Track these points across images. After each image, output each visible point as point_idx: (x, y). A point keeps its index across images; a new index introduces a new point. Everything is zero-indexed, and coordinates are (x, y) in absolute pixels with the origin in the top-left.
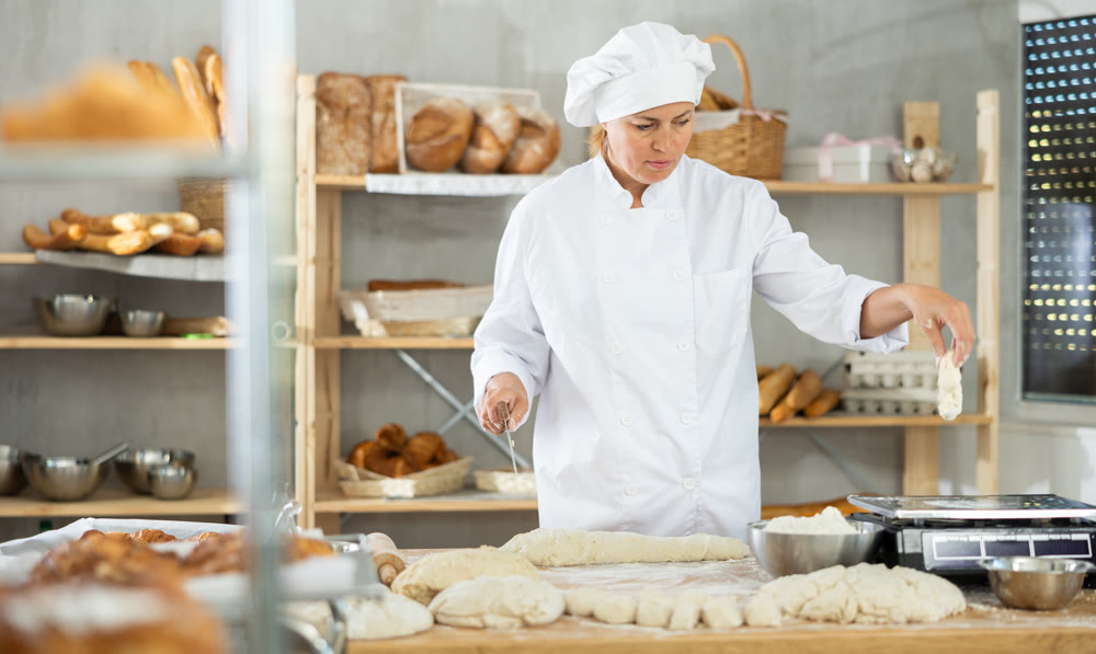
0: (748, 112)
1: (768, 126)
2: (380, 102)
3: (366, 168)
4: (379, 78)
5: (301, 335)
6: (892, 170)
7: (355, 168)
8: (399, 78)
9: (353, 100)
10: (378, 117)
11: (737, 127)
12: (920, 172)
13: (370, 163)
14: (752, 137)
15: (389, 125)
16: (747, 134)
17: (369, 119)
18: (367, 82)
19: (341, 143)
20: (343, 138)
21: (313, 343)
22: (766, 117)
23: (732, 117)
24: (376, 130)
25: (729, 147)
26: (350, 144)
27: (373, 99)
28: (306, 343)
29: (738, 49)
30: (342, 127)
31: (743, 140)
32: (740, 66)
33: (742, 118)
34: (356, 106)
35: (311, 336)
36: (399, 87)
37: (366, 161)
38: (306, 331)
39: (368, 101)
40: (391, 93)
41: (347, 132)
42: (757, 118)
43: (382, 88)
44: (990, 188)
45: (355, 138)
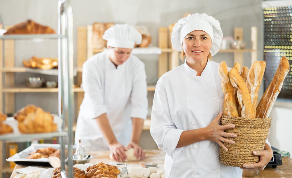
4: (108, 24)
6: (231, 46)
7: (102, 47)
8: (113, 24)
12: (238, 47)
18: (105, 25)
19: (99, 41)
30: (99, 37)
34: (102, 31)
37: (104, 45)
44: (254, 51)
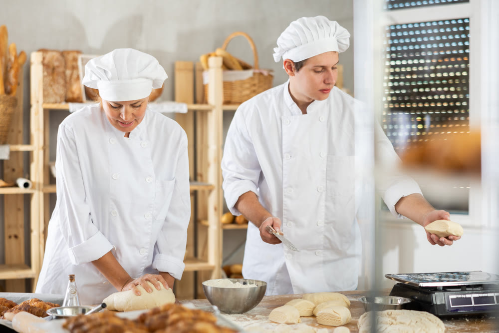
0: (257, 71)
1: (266, 78)
2: (70, 64)
3: (63, 99)
4: (68, 52)
5: (37, 187)
7: (59, 99)
8: (79, 52)
9: (56, 64)
10: (68, 72)
11: (252, 78)
13: (66, 96)
14: (259, 83)
15: (75, 76)
16: (256, 81)
17: (64, 73)
18: (63, 54)
19: (51, 86)
20: (52, 83)
21: (43, 191)
22: (265, 73)
23: (249, 73)
24: (68, 79)
25: (248, 88)
26: (56, 87)
27: (66, 63)
28: (39, 190)
29: (251, 39)
30: (51, 78)
31: (254, 85)
32: (252, 47)
33: (254, 74)
34: (58, 67)
35: (42, 187)
36: (80, 57)
37: (64, 95)
38: (39, 184)
39: (63, 64)
40: (75, 60)
41: (53, 80)
42: (261, 74)
43: (70, 57)
45: (58, 83)
